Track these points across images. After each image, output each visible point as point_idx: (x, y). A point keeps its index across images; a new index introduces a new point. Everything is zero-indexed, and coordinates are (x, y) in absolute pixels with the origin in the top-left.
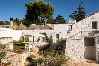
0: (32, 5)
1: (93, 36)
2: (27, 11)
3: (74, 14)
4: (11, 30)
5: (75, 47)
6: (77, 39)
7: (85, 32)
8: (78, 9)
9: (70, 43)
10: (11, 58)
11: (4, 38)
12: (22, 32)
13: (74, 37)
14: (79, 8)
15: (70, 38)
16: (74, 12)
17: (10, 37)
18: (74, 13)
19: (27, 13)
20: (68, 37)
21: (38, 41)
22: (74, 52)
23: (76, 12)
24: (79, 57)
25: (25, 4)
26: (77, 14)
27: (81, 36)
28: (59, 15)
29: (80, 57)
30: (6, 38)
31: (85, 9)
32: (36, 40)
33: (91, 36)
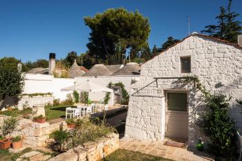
0: (99, 20)
1: (180, 88)
2: (91, 35)
3: (208, 31)
4: (50, 79)
5: (145, 112)
6: (149, 95)
7: (166, 80)
8: (218, 20)
9: (135, 103)
10: (25, 130)
11: (36, 95)
12: (75, 83)
13: (143, 91)
14: (221, 17)
15: (137, 94)
16: (207, 27)
17: (49, 94)
18: (207, 29)
19: (90, 39)
20: (132, 90)
21: (106, 101)
22: (143, 123)
23: (213, 27)
24: (152, 134)
25: (86, 20)
26: (217, 31)
27: (157, 88)
28: (170, 38)
29: (155, 134)
30: (41, 94)
31: (238, 17)
32: (103, 100)
33: (178, 90)
